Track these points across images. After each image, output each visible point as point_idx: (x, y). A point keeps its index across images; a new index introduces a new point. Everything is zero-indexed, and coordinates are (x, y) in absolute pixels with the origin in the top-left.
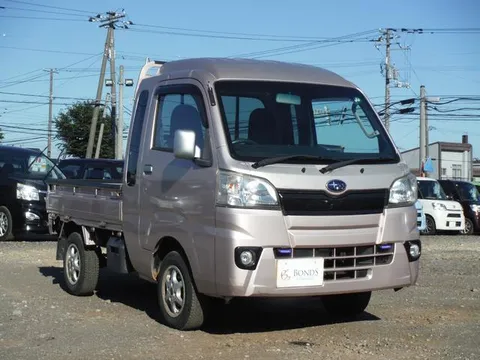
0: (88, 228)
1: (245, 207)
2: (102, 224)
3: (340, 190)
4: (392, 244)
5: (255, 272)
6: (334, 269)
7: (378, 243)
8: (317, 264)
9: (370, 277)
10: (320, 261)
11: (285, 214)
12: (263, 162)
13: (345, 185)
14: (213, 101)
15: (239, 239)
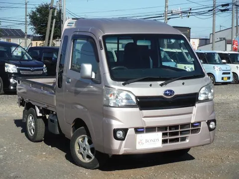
0: (39, 107)
1: (119, 107)
2: (46, 106)
3: (171, 95)
4: (200, 123)
5: (124, 142)
6: (168, 138)
7: (192, 122)
8: (158, 136)
9: (187, 141)
10: (160, 134)
11: (141, 110)
12: (129, 82)
13: (174, 92)
14: (101, 47)
15: (116, 124)
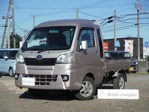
3: (40, 58)
11: (26, 65)
13: (42, 57)
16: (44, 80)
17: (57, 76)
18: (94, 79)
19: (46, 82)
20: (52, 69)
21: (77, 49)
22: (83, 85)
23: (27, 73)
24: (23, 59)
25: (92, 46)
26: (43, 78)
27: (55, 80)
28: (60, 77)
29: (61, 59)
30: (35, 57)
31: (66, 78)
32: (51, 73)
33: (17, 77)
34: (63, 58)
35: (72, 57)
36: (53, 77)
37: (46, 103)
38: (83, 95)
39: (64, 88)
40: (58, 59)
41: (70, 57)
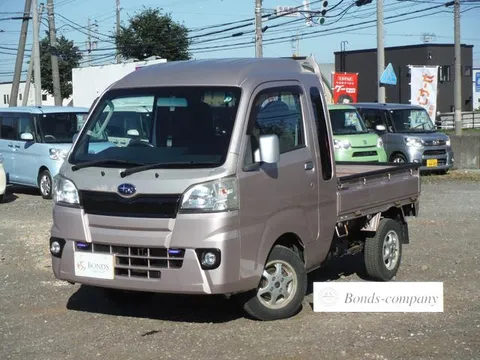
3: (129, 193)
6: (129, 267)
7: (165, 246)
11: (86, 212)
13: (134, 189)
16: (143, 262)
17: (182, 252)
18: (301, 249)
19: (149, 268)
20: (168, 230)
21: (245, 162)
22: (265, 274)
23: (89, 239)
24: (74, 192)
25: (296, 144)
26: (141, 254)
27: (178, 264)
28: (191, 255)
29: (194, 197)
30: (114, 189)
31: (210, 259)
32: (164, 241)
33: (58, 249)
34: (203, 195)
35: (229, 192)
36: (171, 255)
37: (152, 333)
38: (267, 304)
39: (207, 290)
40: (186, 198)
41: (224, 192)
